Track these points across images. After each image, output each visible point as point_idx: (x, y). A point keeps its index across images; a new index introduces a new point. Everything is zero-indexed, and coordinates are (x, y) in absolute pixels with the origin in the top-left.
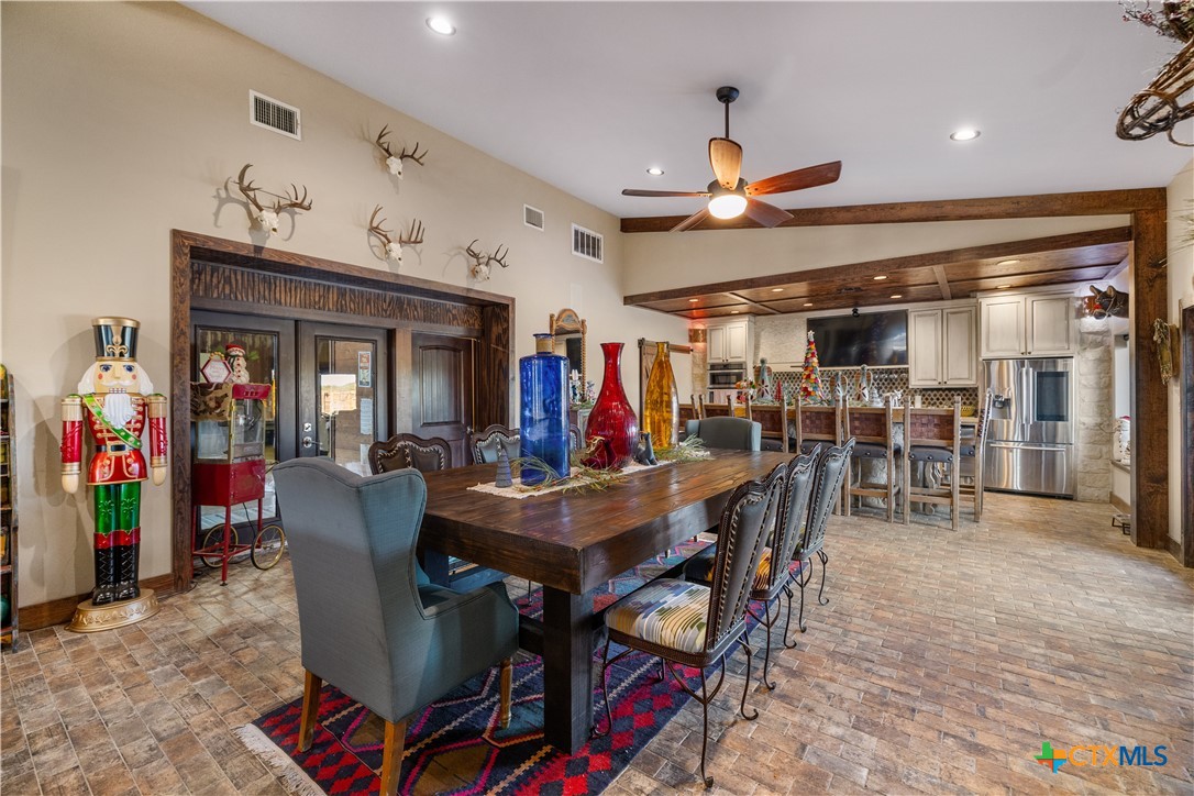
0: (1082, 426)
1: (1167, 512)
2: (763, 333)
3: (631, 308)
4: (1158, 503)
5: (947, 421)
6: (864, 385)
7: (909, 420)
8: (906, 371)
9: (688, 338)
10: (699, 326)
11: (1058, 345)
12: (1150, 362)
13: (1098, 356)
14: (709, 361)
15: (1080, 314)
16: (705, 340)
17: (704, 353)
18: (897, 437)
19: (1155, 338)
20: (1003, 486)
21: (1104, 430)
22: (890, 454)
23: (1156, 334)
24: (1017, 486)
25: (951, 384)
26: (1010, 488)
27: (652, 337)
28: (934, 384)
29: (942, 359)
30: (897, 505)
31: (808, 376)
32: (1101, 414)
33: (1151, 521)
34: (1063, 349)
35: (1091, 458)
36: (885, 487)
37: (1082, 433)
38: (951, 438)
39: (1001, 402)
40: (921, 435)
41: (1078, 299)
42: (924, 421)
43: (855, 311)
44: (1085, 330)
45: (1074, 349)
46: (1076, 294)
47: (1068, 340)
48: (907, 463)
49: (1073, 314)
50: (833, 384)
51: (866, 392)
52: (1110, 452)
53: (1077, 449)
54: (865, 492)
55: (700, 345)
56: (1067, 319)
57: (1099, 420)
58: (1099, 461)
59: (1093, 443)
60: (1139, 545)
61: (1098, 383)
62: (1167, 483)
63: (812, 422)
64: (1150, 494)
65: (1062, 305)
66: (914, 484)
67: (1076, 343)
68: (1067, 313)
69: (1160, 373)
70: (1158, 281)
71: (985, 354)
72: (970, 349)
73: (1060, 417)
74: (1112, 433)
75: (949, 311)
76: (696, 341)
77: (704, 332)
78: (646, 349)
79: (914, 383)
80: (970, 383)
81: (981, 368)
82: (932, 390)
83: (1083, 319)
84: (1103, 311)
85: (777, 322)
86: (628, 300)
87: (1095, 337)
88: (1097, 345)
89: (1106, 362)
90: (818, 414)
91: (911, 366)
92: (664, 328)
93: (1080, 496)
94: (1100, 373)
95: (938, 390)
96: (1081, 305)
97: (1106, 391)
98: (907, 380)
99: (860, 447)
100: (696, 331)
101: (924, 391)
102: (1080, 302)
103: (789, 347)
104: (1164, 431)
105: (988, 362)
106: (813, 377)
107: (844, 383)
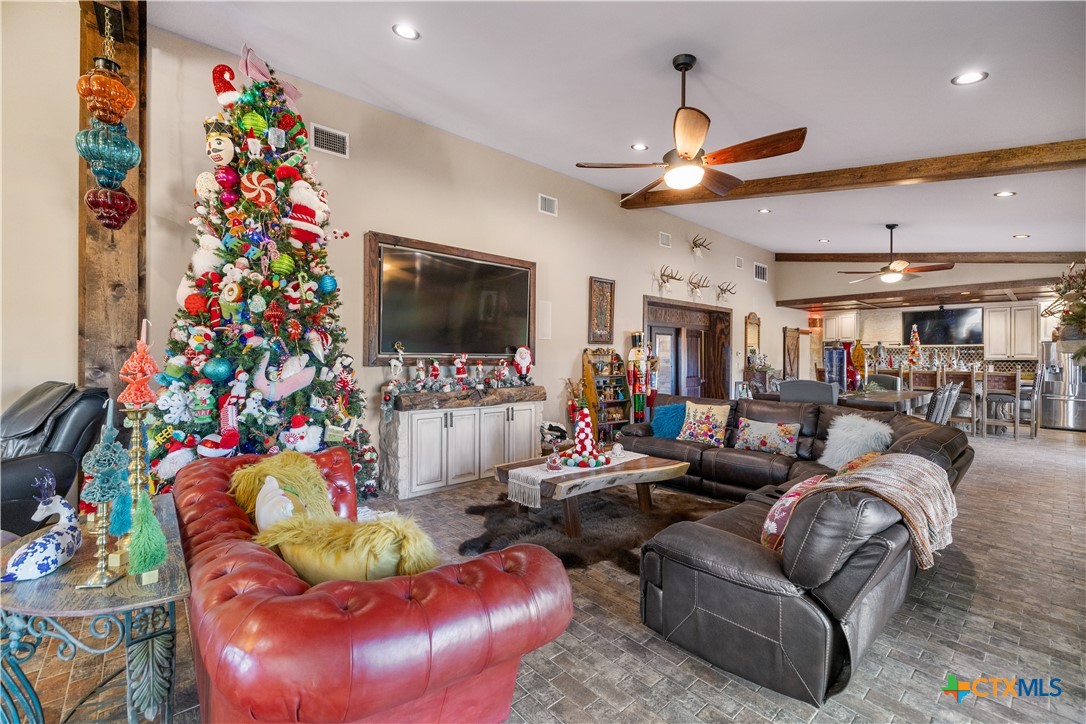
2: (867, 321)
3: (780, 309)
5: (1012, 380)
6: (953, 358)
7: (986, 379)
8: (982, 348)
9: (807, 324)
10: (816, 316)
14: (824, 340)
16: (821, 326)
17: (821, 334)
18: (978, 389)
20: (1061, 425)
22: (974, 398)
24: (1071, 425)
25: (1017, 357)
26: (1066, 426)
27: (791, 326)
28: (1005, 358)
30: (977, 429)
31: (914, 353)
36: (970, 419)
38: (1015, 389)
40: (994, 387)
42: (996, 379)
43: (941, 307)
48: (985, 402)
50: (931, 357)
51: (955, 362)
54: (956, 420)
55: (817, 329)
63: (920, 380)
66: (989, 416)
72: (1033, 334)
75: (1016, 308)
76: (815, 326)
77: (821, 320)
78: (788, 334)
79: (988, 356)
80: (1033, 357)
81: (1040, 347)
82: (1002, 361)
86: (779, 304)
90: (924, 375)
91: (986, 344)
92: (797, 319)
95: (1007, 361)
98: (983, 354)
100: (815, 320)
101: (996, 363)
103: (888, 331)
106: (917, 353)
107: (939, 356)
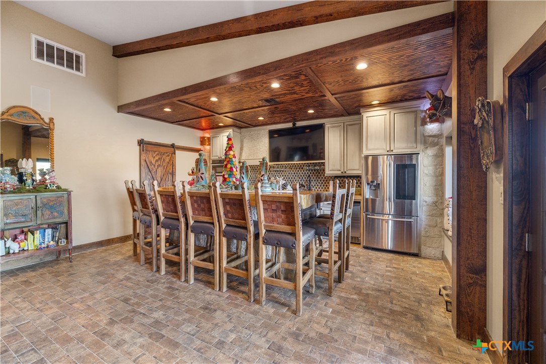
0: (424, 203)
1: (485, 306)
2: (245, 140)
3: (123, 116)
4: (477, 296)
8: (323, 164)
9: (199, 142)
10: (206, 135)
11: (410, 145)
12: (471, 148)
13: (435, 153)
14: (212, 158)
15: (424, 123)
16: (209, 145)
17: (209, 152)
19: (476, 122)
21: (437, 207)
23: (477, 117)
24: (389, 245)
25: (349, 173)
28: (338, 173)
29: (344, 156)
32: (437, 195)
33: (470, 313)
34: (412, 148)
35: (430, 226)
37: (424, 208)
39: (375, 186)
41: (422, 111)
43: (294, 124)
44: (427, 134)
45: (419, 148)
46: (422, 108)
47: (416, 142)
49: (419, 122)
52: (442, 222)
53: (421, 220)
55: (206, 147)
56: (416, 126)
57: (435, 199)
58: (436, 229)
59: (432, 216)
60: (458, 336)
61: (435, 172)
62: (485, 275)
64: (470, 285)
65: (412, 116)
67: (421, 143)
68: (416, 122)
69: (480, 160)
70: (479, 63)
71: (365, 152)
72: (358, 149)
73: (413, 196)
74: (443, 209)
75: (347, 123)
76: (204, 144)
77: (209, 138)
79: (328, 172)
80: (358, 172)
81: (363, 161)
82: (338, 177)
83: (426, 126)
84: (435, 112)
85: (252, 133)
86: (120, 109)
87: (433, 139)
88: (434, 144)
89: (440, 156)
91: (326, 161)
93: (423, 255)
94: (436, 165)
96: (425, 116)
97: (440, 178)
98: (324, 170)
99: (229, 228)
100: (204, 138)
101: (334, 178)
102: (424, 114)
103: (259, 149)
104: (483, 221)
105: (366, 157)
106: (228, 165)
